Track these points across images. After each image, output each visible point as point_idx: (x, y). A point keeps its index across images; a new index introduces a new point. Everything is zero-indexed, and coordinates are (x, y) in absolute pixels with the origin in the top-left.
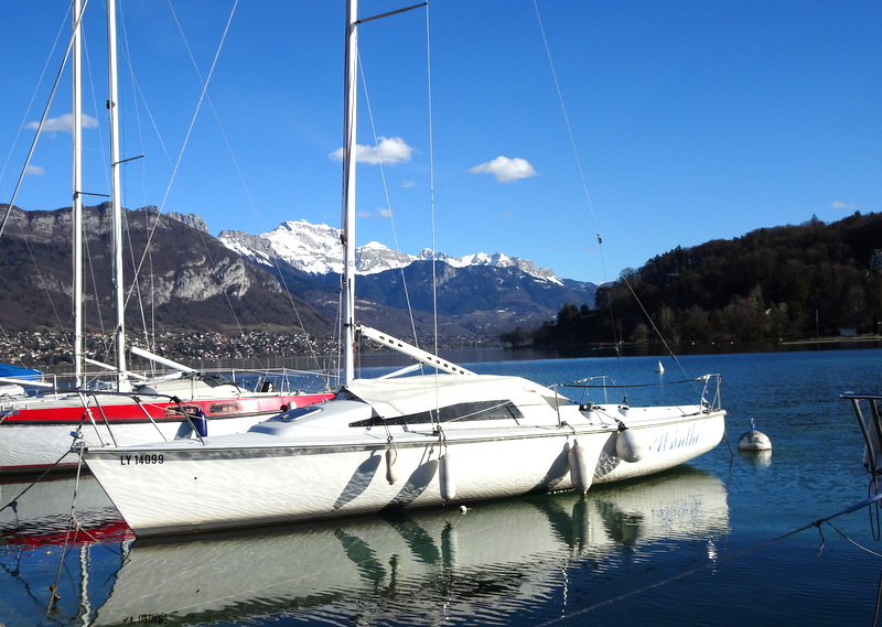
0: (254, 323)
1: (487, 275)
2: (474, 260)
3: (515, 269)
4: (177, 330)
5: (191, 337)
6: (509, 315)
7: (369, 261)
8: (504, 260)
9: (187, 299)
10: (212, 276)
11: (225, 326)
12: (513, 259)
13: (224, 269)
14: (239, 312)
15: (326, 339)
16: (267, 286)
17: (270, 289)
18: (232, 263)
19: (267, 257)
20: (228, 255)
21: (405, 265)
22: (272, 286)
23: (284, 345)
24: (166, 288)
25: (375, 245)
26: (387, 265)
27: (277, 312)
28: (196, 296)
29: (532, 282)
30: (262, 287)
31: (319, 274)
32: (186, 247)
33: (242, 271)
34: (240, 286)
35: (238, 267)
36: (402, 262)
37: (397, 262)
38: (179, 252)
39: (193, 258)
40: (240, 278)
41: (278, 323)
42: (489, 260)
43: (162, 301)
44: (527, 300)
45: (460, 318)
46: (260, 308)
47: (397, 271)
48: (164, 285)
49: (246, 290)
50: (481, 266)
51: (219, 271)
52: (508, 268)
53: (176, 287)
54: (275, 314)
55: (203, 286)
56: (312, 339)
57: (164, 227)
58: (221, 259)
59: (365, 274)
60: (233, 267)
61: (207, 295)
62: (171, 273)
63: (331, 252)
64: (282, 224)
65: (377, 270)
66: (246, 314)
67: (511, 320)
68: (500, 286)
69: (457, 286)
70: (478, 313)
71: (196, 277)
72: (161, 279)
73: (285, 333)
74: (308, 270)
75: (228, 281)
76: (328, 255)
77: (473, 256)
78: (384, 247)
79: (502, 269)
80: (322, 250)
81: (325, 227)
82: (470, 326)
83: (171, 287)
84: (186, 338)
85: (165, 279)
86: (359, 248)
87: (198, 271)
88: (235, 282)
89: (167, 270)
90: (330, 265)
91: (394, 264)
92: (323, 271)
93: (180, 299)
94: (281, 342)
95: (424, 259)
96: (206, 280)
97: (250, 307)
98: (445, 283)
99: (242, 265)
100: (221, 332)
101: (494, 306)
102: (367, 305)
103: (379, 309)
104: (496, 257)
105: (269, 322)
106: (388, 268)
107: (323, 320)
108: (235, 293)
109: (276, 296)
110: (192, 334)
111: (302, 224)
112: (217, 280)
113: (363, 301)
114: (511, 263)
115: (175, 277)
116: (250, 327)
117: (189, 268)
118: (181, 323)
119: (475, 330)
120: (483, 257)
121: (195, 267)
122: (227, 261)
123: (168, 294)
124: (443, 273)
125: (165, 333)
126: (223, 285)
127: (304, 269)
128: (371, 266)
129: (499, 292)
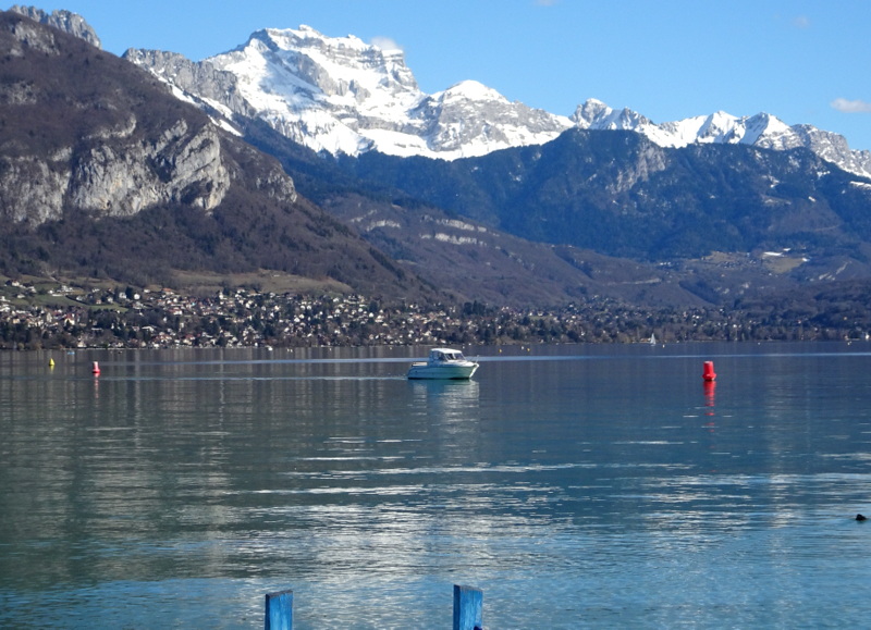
0: (242, 270)
1: (740, 166)
2: (704, 132)
3: (805, 154)
4: (81, 280)
5: (115, 297)
6: (790, 265)
7: (457, 126)
8: (777, 132)
9: (97, 212)
10: (149, 161)
11: (182, 276)
12: (799, 130)
13: (176, 146)
14: (208, 245)
15: (403, 309)
16: (265, 187)
17: (272, 194)
18: (194, 131)
19: (228, 113)
20: (185, 115)
21: (542, 139)
22: (277, 187)
23: (315, 322)
24: (54, 187)
25: (472, 91)
26: (500, 136)
27: (292, 245)
28: (116, 207)
29: (846, 185)
30: (252, 188)
31: (342, 155)
32: (92, 95)
33: (214, 153)
34: (209, 186)
35: (206, 144)
36: (535, 129)
37: (523, 130)
38: (79, 106)
39: (112, 121)
40: (207, 167)
41: (295, 272)
42: (741, 131)
43: (45, 214)
44: (833, 229)
45: (676, 268)
46: (254, 237)
47: (526, 152)
48: (51, 180)
49: (222, 194)
50: (723, 147)
51: (167, 149)
52: (788, 152)
53: (74, 185)
54: (288, 252)
55: (131, 184)
56: (373, 309)
57: (45, 48)
58: (171, 123)
59: (450, 157)
60: (197, 142)
61: (139, 204)
62: (65, 154)
63: (368, 102)
64: (255, 35)
65: (478, 148)
66: (225, 248)
67: (798, 275)
68: (771, 194)
69: (668, 193)
70: (718, 256)
71: (118, 165)
72: (44, 166)
73: (311, 294)
74: (315, 144)
75: (185, 173)
76: (363, 110)
77: (701, 120)
78: (493, 95)
79: (771, 152)
80: (348, 99)
81: (356, 43)
82: (701, 288)
83: (65, 185)
84: (104, 300)
85: (52, 168)
86: (436, 96)
87: (121, 149)
88: (200, 176)
89: (57, 147)
90: (369, 134)
91: (518, 136)
92: (352, 149)
93: (84, 213)
94: (307, 313)
95: (585, 124)
96: (139, 170)
97: (231, 234)
98: (640, 184)
99: (215, 138)
100: (175, 289)
101: (754, 242)
102: (466, 233)
103: (492, 241)
104: (757, 123)
105: (276, 267)
106: (502, 146)
107: (390, 268)
108: (200, 201)
109: (287, 211)
110: (117, 291)
111: (301, 35)
112: (161, 170)
113: (457, 224)
114: (794, 141)
115: (73, 163)
116: (236, 280)
117: (101, 142)
118: (90, 265)
119: (715, 299)
120: (725, 122)
121: (114, 141)
122: (182, 129)
123: (57, 200)
124: (634, 159)
125: (58, 288)
126: (175, 181)
127: (308, 141)
128: (464, 139)
129: (768, 209)
